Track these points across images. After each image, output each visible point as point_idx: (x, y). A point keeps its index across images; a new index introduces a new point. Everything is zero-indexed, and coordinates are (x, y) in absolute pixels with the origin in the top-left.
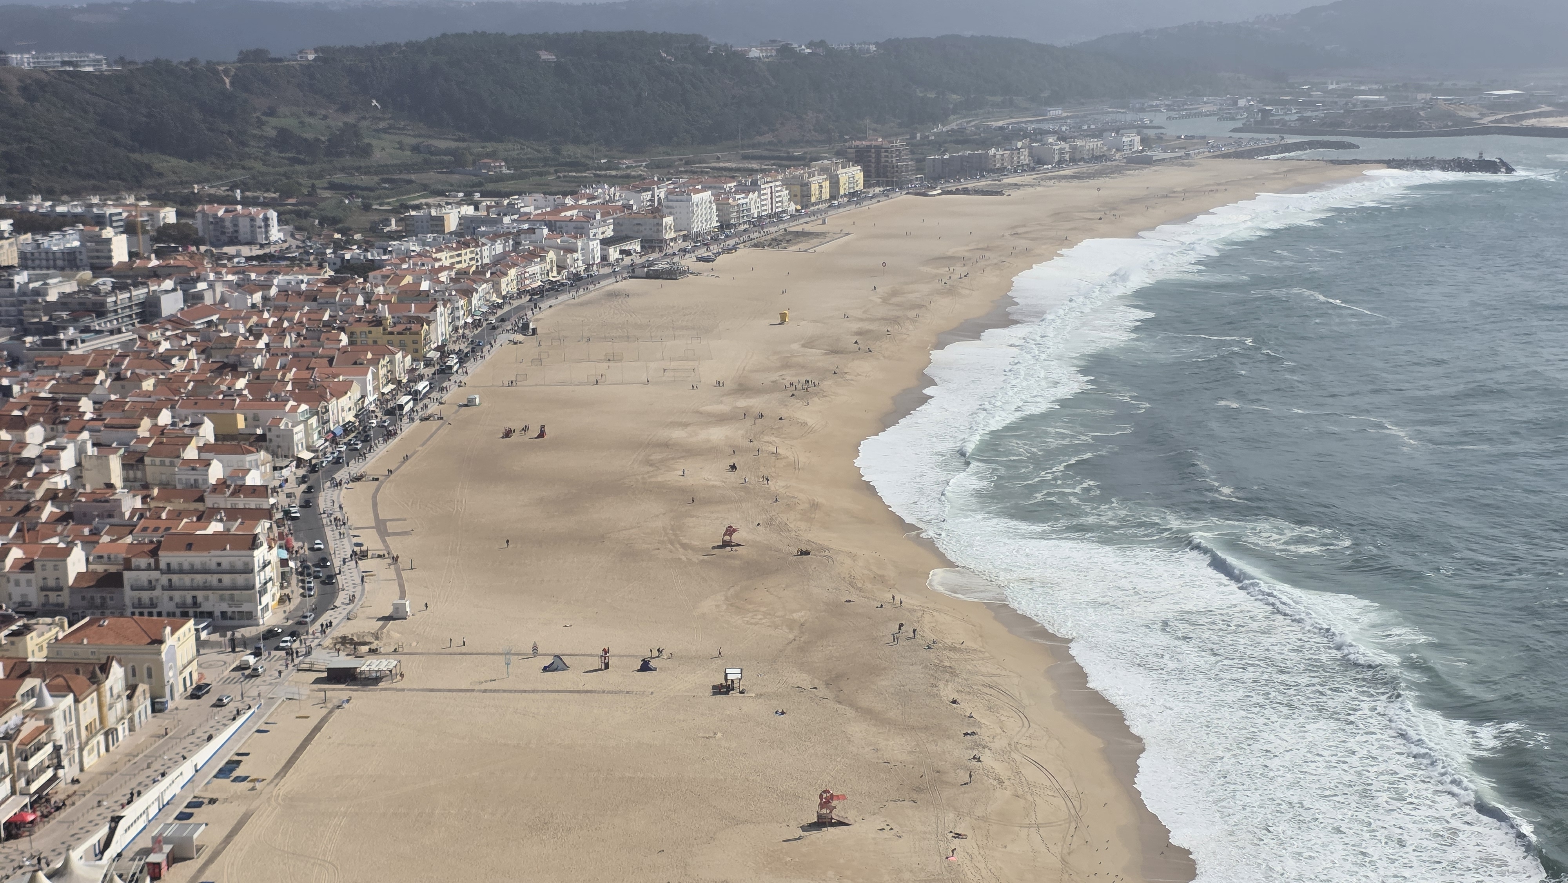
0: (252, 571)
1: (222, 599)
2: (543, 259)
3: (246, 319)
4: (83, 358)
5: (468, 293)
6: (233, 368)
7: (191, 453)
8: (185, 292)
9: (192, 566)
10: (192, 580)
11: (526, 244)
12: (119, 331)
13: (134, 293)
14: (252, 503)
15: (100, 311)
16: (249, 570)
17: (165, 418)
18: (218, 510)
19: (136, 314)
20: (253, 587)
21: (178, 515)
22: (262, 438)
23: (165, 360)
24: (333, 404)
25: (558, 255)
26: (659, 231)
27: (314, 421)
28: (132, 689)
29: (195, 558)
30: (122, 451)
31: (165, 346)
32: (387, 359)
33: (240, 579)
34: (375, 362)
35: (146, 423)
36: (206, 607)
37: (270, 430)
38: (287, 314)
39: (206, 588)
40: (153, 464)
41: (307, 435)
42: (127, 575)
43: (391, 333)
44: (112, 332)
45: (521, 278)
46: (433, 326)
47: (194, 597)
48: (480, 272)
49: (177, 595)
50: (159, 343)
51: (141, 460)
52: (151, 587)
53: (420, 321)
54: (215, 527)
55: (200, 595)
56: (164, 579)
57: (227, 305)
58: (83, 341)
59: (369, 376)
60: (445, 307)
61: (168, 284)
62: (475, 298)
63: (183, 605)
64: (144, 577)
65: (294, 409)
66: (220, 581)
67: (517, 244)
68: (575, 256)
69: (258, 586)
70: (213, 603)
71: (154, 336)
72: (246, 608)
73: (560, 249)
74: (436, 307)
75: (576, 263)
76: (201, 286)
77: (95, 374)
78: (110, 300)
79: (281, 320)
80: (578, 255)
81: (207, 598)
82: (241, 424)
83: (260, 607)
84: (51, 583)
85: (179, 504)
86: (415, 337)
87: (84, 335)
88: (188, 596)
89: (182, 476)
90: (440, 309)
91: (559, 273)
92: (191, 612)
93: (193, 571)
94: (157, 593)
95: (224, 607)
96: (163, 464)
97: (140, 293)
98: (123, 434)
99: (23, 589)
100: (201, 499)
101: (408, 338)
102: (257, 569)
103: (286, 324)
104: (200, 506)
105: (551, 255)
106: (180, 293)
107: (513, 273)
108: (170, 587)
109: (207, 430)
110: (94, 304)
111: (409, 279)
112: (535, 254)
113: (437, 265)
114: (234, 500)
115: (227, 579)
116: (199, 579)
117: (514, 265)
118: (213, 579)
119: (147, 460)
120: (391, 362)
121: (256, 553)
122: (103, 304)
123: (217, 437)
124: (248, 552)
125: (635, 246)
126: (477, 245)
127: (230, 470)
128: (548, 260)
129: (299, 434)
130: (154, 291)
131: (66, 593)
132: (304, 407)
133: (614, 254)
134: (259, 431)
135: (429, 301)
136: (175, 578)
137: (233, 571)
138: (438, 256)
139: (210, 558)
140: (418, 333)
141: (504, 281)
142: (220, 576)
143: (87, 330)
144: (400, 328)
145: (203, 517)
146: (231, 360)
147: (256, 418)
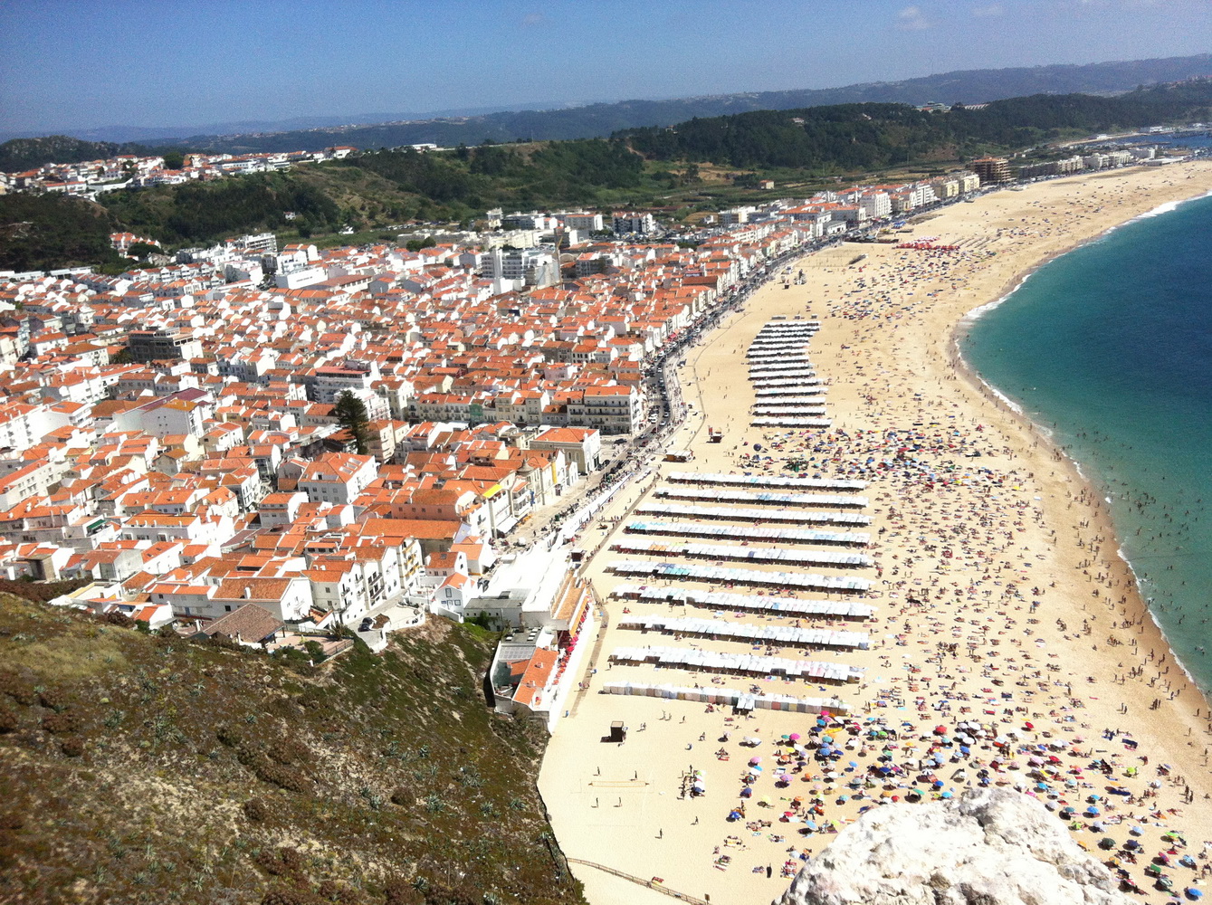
0: (629, 405)
1: (614, 420)
2: (790, 235)
5: (748, 256)
6: (626, 299)
7: (603, 344)
9: (600, 402)
10: (600, 410)
11: (782, 227)
14: (631, 371)
16: (627, 404)
17: (591, 325)
20: (630, 413)
25: (799, 232)
26: (857, 217)
28: (568, 464)
33: (623, 410)
36: (605, 423)
39: (608, 414)
42: (569, 407)
46: (728, 274)
47: (601, 419)
49: (593, 417)
52: (580, 413)
53: (722, 271)
54: (612, 383)
55: (604, 417)
56: (586, 409)
59: (694, 303)
60: (735, 263)
63: (595, 422)
64: (577, 408)
66: (614, 410)
67: (777, 228)
68: (808, 232)
69: (632, 413)
72: (626, 424)
73: (800, 229)
74: (731, 264)
75: (809, 236)
81: (606, 419)
82: (628, 328)
83: (633, 425)
84: (533, 410)
88: (598, 418)
90: (733, 265)
91: (799, 243)
92: (598, 425)
93: (600, 405)
94: (583, 416)
95: (616, 424)
99: (520, 413)
100: (607, 368)
102: (631, 404)
104: (606, 372)
105: (795, 233)
107: (774, 243)
108: (589, 413)
109: (611, 334)
112: (787, 233)
113: (733, 241)
114: (622, 369)
115: (617, 409)
116: (604, 409)
117: (775, 239)
118: (610, 409)
121: (631, 396)
124: (627, 396)
126: (755, 229)
127: (621, 353)
128: (793, 236)
131: (540, 415)
133: (830, 231)
135: (727, 261)
136: (592, 409)
137: (620, 405)
142: (614, 408)
145: (606, 378)
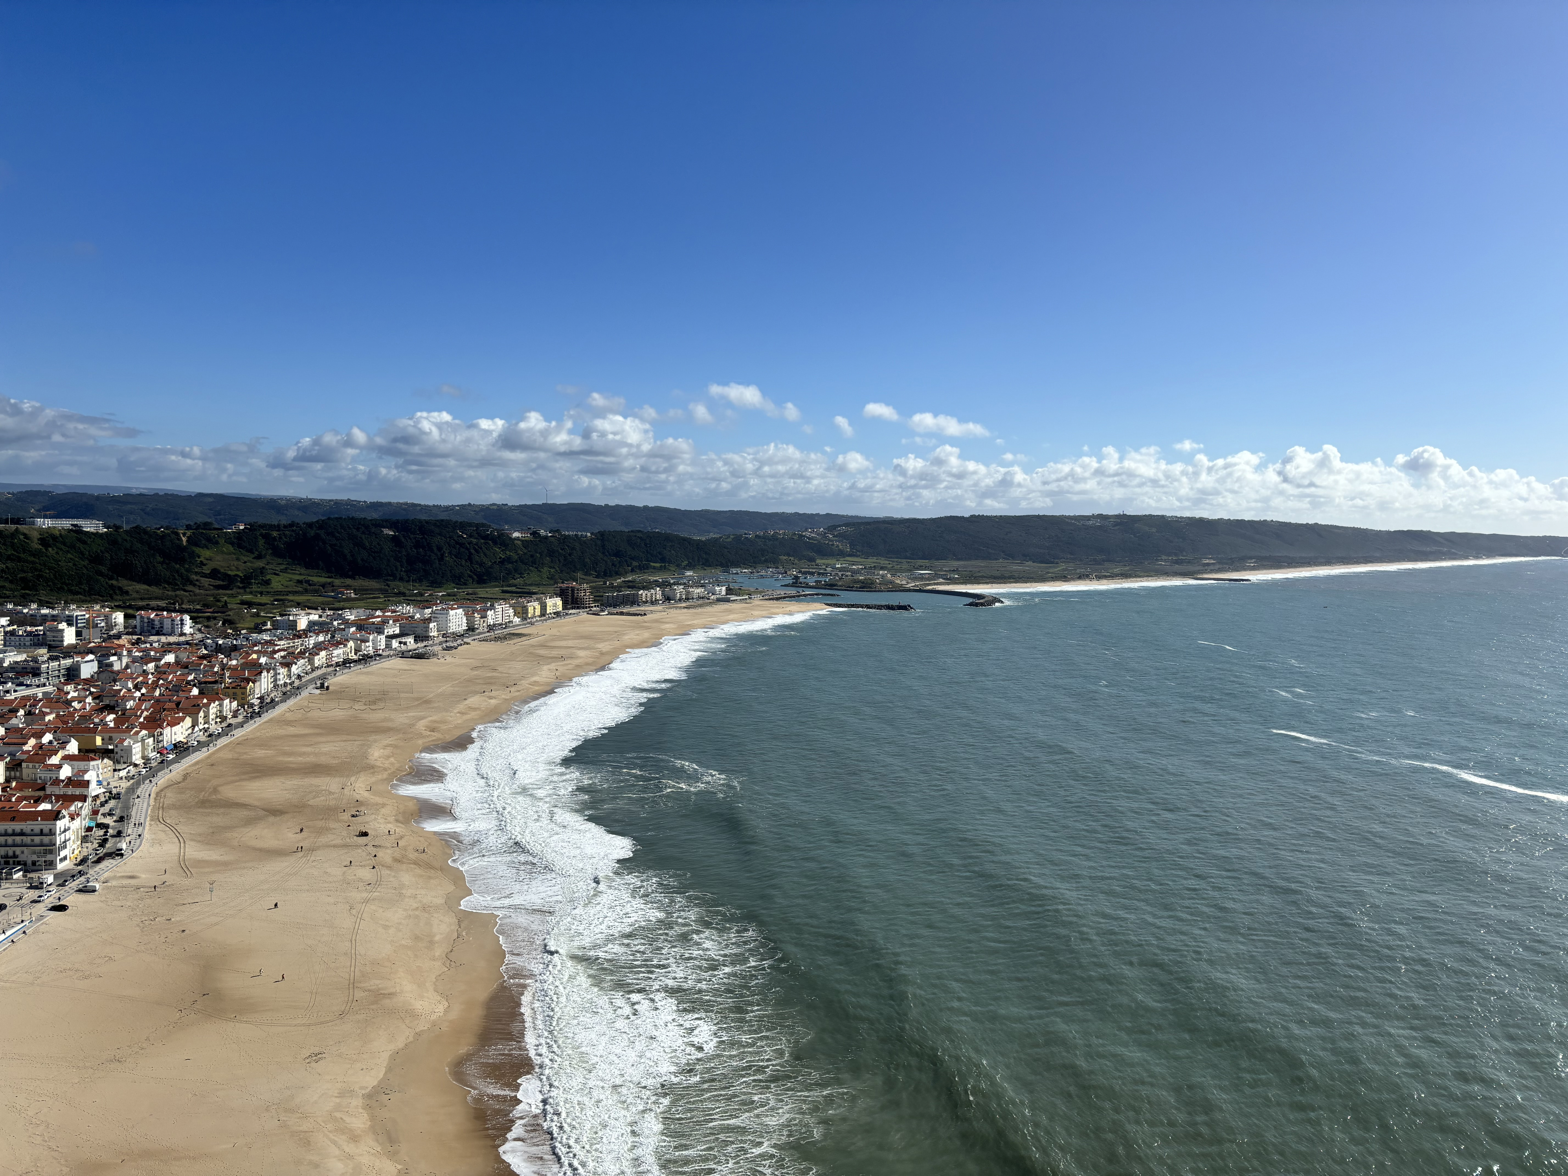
0: (55, 834)
1: (34, 853)
2: (345, 646)
3: (134, 679)
4: (12, 701)
5: (288, 665)
6: (111, 709)
7: (55, 760)
8: (99, 662)
9: (14, 830)
10: (14, 840)
11: (338, 637)
12: (44, 685)
13: (62, 662)
14: (78, 791)
15: (36, 673)
16: (52, 833)
17: (47, 738)
18: (51, 796)
19: (63, 675)
20: (55, 845)
21: (20, 800)
22: (112, 751)
23: (68, 703)
24: (167, 731)
25: (356, 644)
26: (427, 631)
27: (151, 740)
29: (17, 826)
30: (8, 759)
31: (73, 694)
32: (217, 703)
33: (46, 839)
34: (207, 706)
35: (32, 742)
36: (22, 858)
37: (117, 746)
38: (164, 676)
39: (22, 845)
40: (28, 767)
41: (144, 748)
43: (228, 688)
44: (38, 686)
45: (329, 657)
46: (257, 684)
47: (14, 852)
48: (302, 653)
49: (3, 850)
50: (69, 693)
51: (20, 765)
53: (248, 680)
54: (45, 806)
55: (18, 850)
57: (129, 671)
58: (15, 691)
59: (202, 714)
60: (268, 672)
61: (91, 657)
62: (294, 669)
63: (6, 856)
65: (137, 733)
66: (32, 840)
67: (333, 637)
68: (367, 644)
69: (58, 843)
70: (27, 855)
71: (68, 688)
72: (49, 857)
73: (358, 640)
74: (261, 672)
75: (368, 648)
76: (113, 659)
77: (18, 711)
78: (44, 666)
79: (159, 679)
80: (370, 644)
81: (23, 852)
82: (99, 741)
83: (58, 858)
85: (29, 792)
86: (243, 690)
87: (18, 688)
88: (10, 851)
89: (41, 774)
90: (265, 674)
91: (356, 654)
92: (11, 860)
93: (14, 834)
95: (35, 858)
96: (34, 767)
97: (68, 662)
98: (12, 748)
100: (43, 789)
101: (238, 691)
102: (58, 832)
103: (161, 682)
104: (41, 793)
105: (351, 644)
106: (96, 663)
107: (323, 653)
109: (73, 747)
110: (33, 668)
111: (255, 656)
112: (343, 643)
113: (277, 648)
114: (66, 789)
115: (37, 839)
116: (18, 839)
117: (325, 649)
118: (28, 839)
119: (24, 765)
120: (221, 705)
121: (58, 822)
122: (39, 669)
123: (80, 750)
124: (53, 822)
125: (410, 640)
126: (306, 637)
127: (76, 771)
128: (349, 646)
129: (137, 749)
130: (78, 661)
132: (144, 732)
133: (395, 644)
134: (110, 747)
135: (257, 669)
137: (42, 833)
138: (278, 643)
139: (27, 826)
140: (245, 688)
141: (316, 658)
142: (32, 837)
143: (21, 684)
144: (234, 685)
145: (38, 801)
146: (112, 704)
147: (111, 738)
